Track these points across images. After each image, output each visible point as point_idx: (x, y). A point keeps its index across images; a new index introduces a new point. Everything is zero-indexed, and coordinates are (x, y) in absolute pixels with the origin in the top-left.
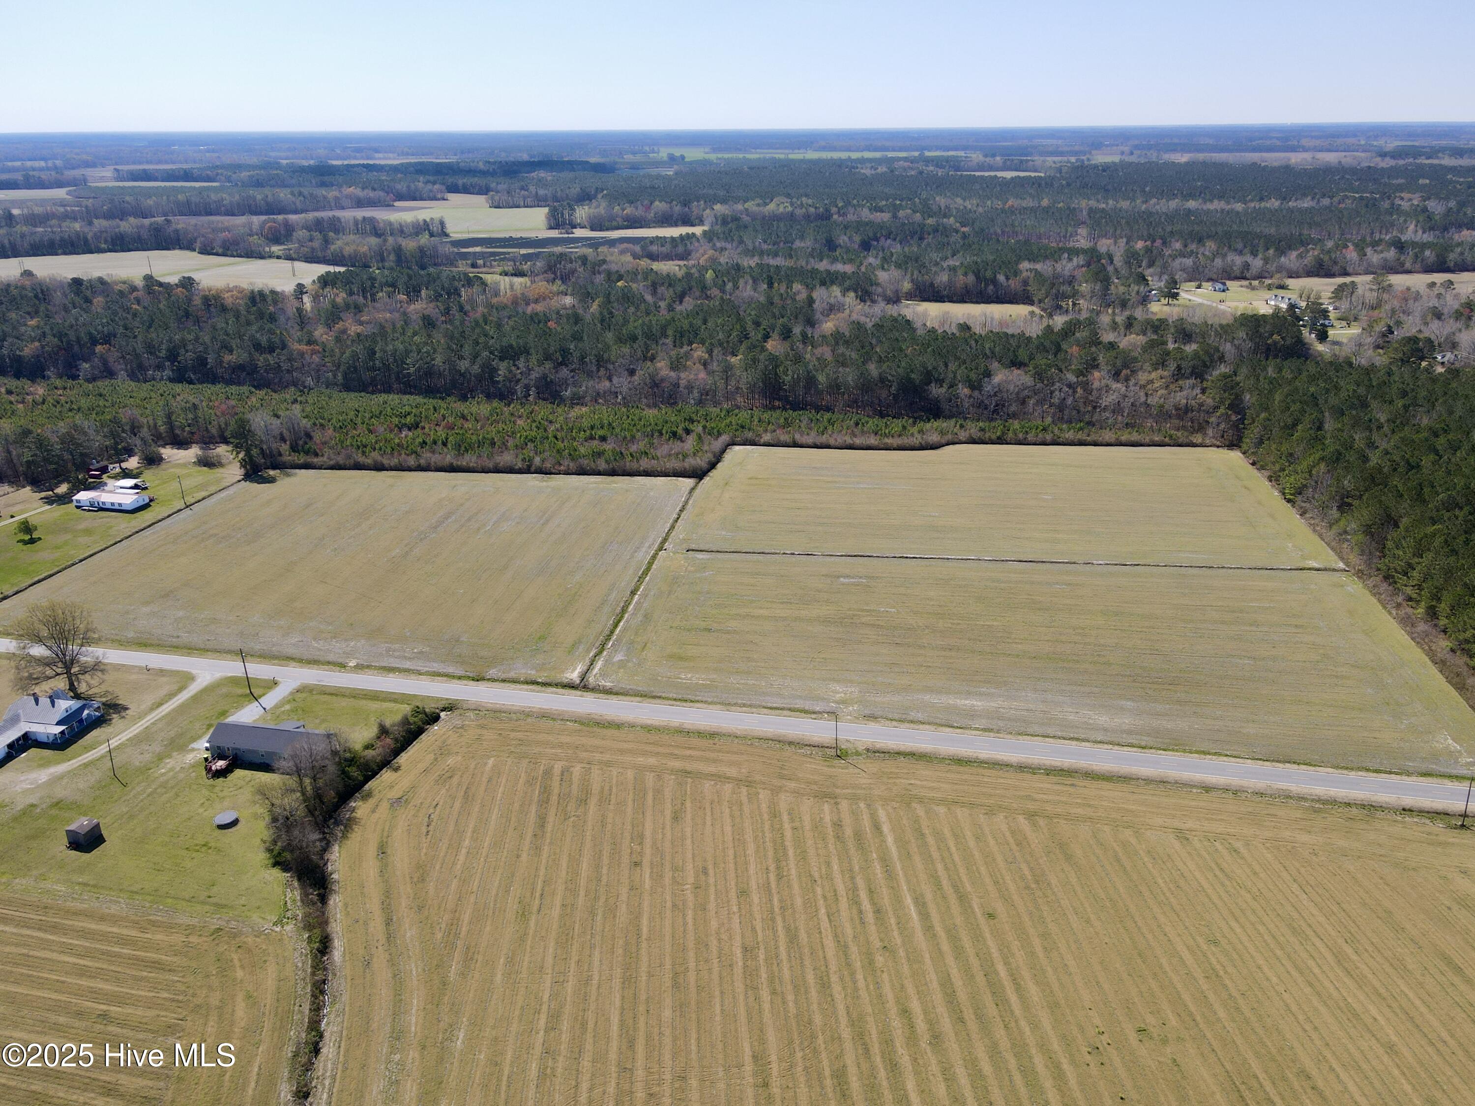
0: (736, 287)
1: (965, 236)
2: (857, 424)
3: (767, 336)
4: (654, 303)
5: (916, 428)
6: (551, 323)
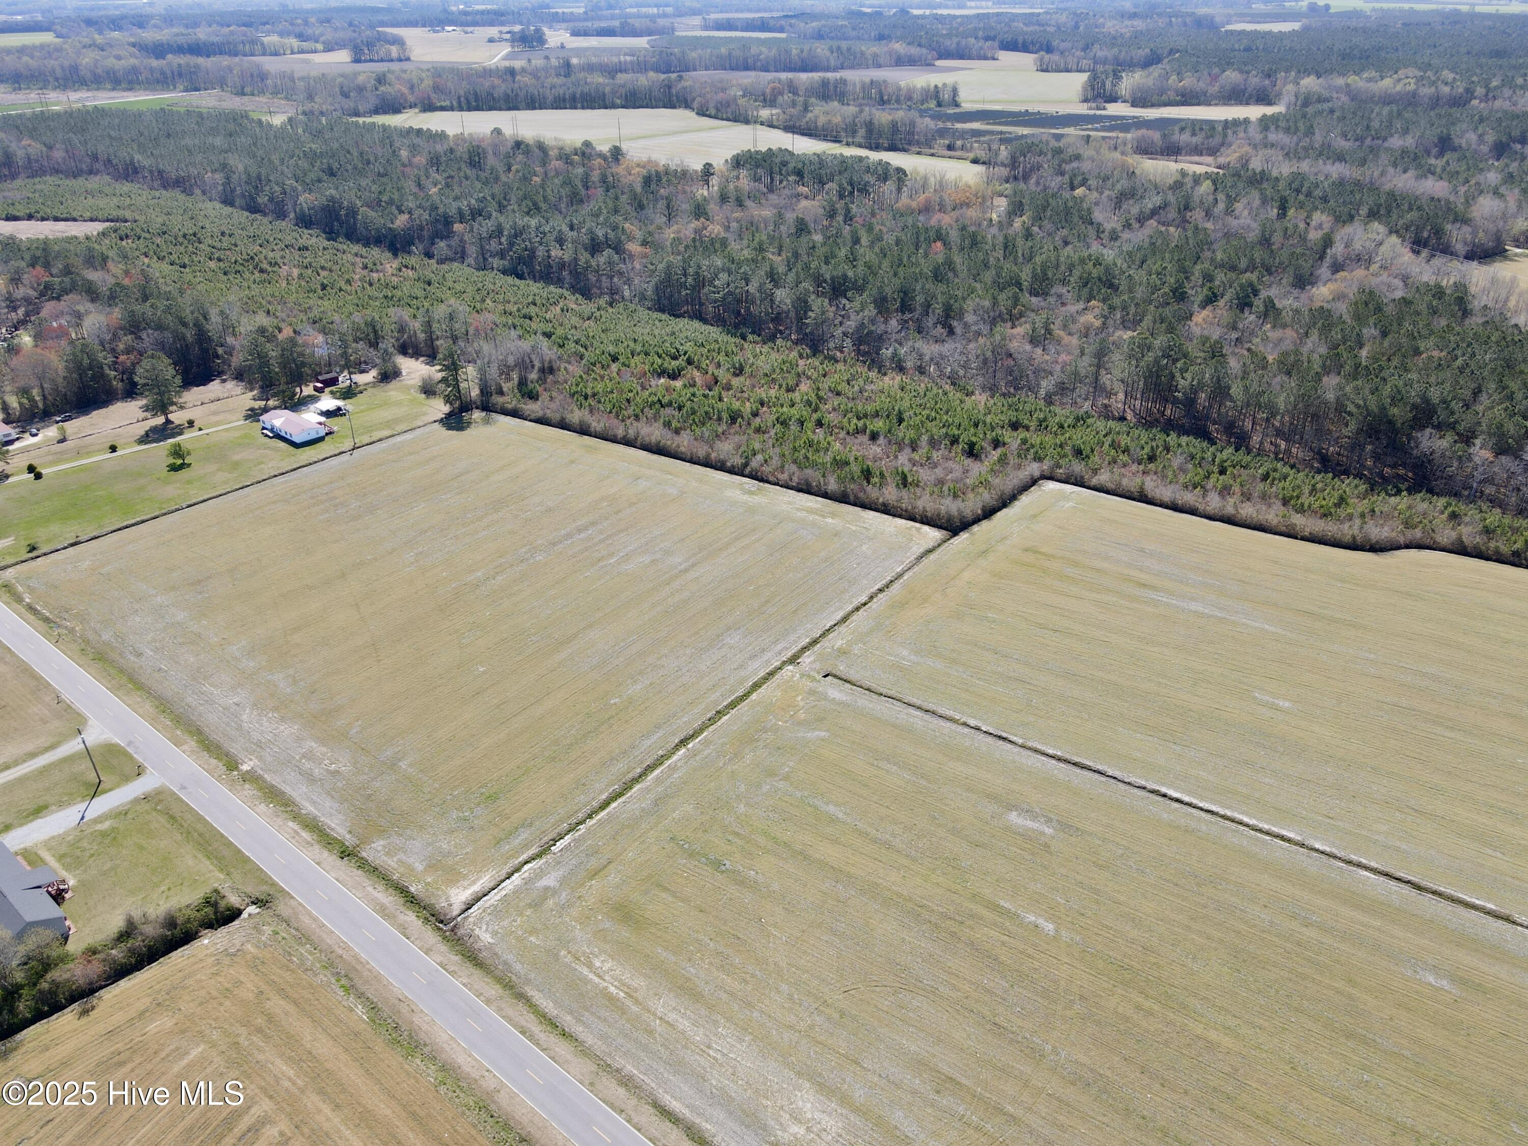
0: (1229, 210)
2: (1265, 478)
3: (1211, 300)
4: (1099, 224)
5: (1365, 504)
6: (939, 244)
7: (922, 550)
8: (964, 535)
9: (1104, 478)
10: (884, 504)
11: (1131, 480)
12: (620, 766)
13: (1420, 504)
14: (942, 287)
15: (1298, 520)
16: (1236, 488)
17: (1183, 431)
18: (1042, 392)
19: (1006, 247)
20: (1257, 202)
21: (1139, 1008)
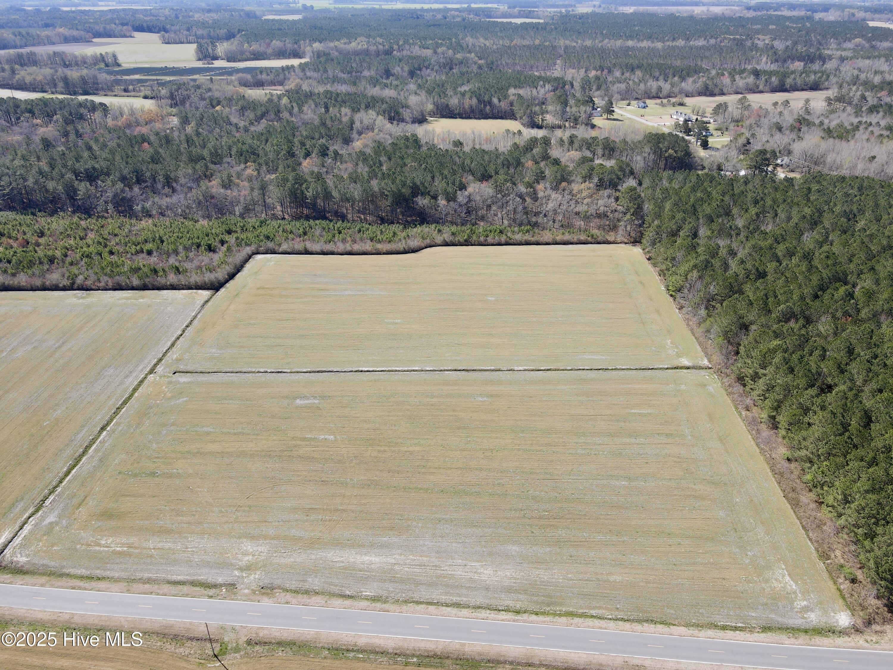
0: (301, 111)
1: (480, 67)
2: (359, 231)
3: (308, 155)
4: (236, 124)
5: (404, 234)
6: (146, 144)
7: (202, 302)
8: (223, 290)
9: (285, 247)
10: (171, 285)
11: (299, 245)
12: (69, 452)
13: (425, 229)
14: (158, 167)
15: (379, 246)
16: (349, 239)
17: (315, 218)
18: (237, 213)
19: (188, 142)
20: (313, 106)
21: (379, 451)
